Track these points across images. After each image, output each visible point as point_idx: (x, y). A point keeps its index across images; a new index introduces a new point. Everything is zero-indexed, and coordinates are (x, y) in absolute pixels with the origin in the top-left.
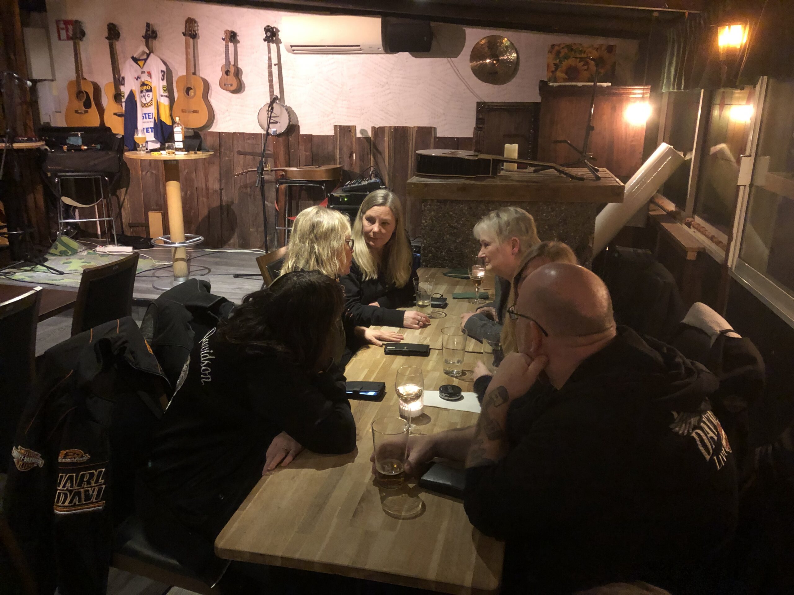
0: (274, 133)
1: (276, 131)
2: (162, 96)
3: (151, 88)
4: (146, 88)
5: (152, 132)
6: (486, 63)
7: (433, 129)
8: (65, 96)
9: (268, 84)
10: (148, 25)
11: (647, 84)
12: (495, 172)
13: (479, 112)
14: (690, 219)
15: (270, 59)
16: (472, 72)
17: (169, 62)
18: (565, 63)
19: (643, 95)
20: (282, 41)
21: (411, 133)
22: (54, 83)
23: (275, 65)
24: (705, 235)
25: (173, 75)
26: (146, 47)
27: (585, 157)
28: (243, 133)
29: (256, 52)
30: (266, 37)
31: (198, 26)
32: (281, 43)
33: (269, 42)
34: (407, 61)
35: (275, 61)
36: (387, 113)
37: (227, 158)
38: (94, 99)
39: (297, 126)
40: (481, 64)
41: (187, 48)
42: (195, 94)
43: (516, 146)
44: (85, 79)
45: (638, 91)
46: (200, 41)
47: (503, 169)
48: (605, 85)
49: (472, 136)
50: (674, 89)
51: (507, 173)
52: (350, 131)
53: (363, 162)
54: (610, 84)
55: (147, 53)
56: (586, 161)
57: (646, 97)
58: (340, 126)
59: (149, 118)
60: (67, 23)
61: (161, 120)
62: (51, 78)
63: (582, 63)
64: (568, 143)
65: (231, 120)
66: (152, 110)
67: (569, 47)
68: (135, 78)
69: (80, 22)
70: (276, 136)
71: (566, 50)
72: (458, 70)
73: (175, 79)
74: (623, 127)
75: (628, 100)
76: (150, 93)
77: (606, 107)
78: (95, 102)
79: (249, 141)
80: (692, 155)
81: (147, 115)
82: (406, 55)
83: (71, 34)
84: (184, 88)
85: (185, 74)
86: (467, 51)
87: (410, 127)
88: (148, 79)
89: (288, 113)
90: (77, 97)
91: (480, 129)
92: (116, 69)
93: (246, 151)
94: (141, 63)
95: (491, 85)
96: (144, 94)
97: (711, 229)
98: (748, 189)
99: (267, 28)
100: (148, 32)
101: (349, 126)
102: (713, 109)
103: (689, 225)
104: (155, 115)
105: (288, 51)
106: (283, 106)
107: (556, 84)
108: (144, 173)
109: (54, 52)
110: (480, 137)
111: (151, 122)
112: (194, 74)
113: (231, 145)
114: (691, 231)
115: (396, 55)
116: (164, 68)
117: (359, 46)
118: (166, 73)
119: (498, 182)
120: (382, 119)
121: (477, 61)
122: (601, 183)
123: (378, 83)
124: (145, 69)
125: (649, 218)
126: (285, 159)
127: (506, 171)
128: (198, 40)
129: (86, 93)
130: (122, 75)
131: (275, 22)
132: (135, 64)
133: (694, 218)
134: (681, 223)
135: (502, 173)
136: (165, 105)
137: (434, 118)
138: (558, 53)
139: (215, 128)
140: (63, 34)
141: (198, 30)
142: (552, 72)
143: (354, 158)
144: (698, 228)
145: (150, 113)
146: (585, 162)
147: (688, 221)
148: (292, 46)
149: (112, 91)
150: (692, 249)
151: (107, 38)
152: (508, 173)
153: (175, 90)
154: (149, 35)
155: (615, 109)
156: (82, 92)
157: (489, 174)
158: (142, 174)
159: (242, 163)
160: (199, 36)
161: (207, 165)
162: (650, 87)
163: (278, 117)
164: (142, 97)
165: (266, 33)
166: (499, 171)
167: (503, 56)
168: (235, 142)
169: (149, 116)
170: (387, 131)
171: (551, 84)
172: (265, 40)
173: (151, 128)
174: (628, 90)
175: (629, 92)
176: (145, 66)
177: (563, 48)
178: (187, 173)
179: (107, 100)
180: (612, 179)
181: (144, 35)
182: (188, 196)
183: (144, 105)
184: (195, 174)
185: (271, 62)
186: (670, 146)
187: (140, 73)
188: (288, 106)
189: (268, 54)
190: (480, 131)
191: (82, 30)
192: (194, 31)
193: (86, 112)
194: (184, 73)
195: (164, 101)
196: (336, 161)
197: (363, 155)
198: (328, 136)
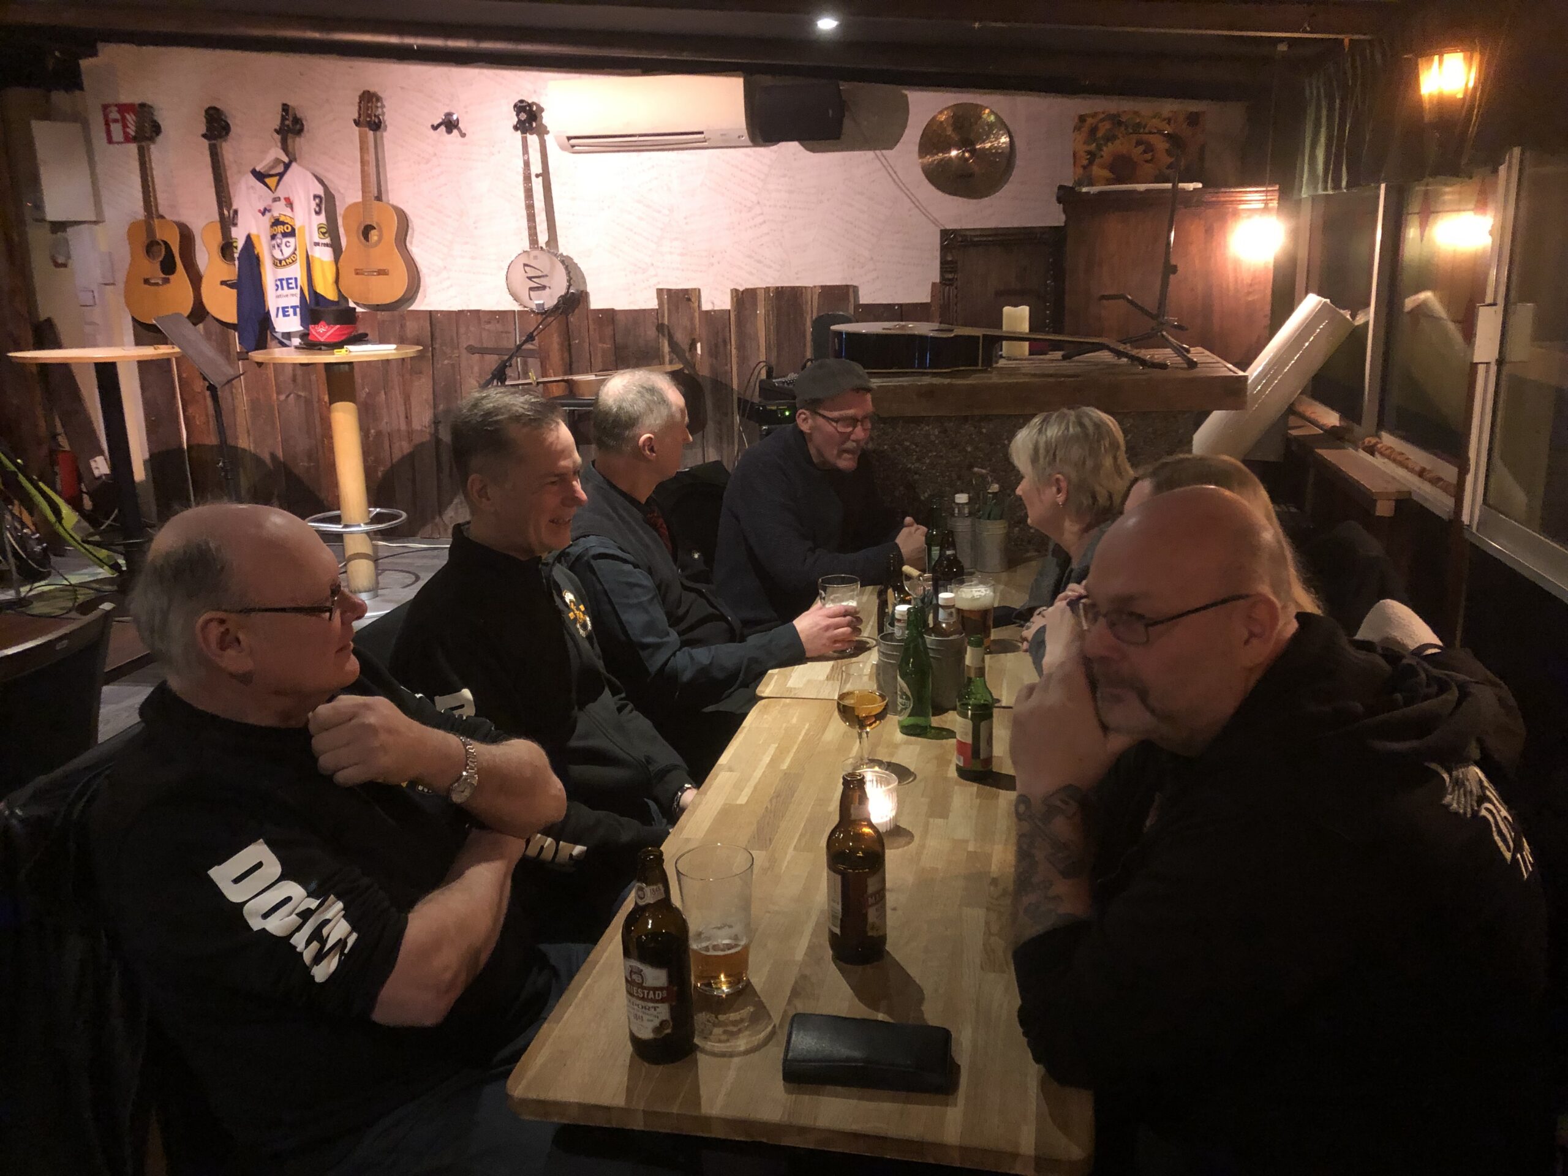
0: (538, 309)
1: (543, 304)
2: (317, 244)
3: (293, 230)
4: (282, 229)
5: (295, 314)
6: (951, 158)
7: (851, 290)
8: (124, 253)
9: (524, 213)
10: (285, 108)
11: (1271, 184)
12: (989, 360)
13: (944, 249)
14: (1373, 440)
15: (527, 164)
16: (923, 177)
17: (329, 178)
18: (1108, 150)
19: (1266, 204)
20: (548, 129)
21: (809, 297)
22: (97, 228)
23: (537, 176)
24: (1407, 468)
25: (337, 203)
26: (281, 151)
27: (1162, 324)
28: (478, 311)
29: (499, 152)
30: (518, 123)
31: (383, 106)
32: (547, 132)
33: (524, 132)
34: (795, 159)
35: (536, 168)
36: (759, 262)
37: (446, 362)
38: (180, 254)
39: (584, 295)
40: (942, 160)
41: (363, 149)
42: (380, 240)
43: (1024, 310)
44: (162, 217)
45: (1253, 198)
46: (386, 135)
47: (1001, 357)
48: (1191, 186)
49: (929, 300)
50: (1325, 189)
51: (1010, 362)
52: (689, 300)
53: (716, 358)
54: (1200, 185)
55: (284, 162)
56: (1164, 333)
57: (1272, 208)
58: (669, 291)
59: (289, 288)
60: (123, 109)
61: (316, 293)
62: (94, 219)
63: (1141, 148)
64: (1128, 299)
65: (451, 286)
66: (296, 271)
67: (1116, 120)
68: (260, 211)
69: (151, 107)
70: (542, 314)
71: (1107, 125)
72: (895, 173)
73: (340, 211)
74: (1230, 267)
75: (1236, 214)
76: (292, 240)
77: (1195, 229)
78: (183, 262)
79: (487, 327)
80: (1368, 316)
81: (284, 283)
82: (794, 146)
83: (132, 131)
84: (358, 228)
85: (360, 199)
86: (912, 135)
87: (806, 287)
88: (288, 212)
89: (567, 268)
90: (148, 252)
91: (947, 282)
92: (223, 197)
93: (485, 346)
94: (272, 182)
95: (960, 199)
96: (279, 241)
97: (1419, 457)
98: (1494, 368)
99: (519, 104)
100: (287, 122)
101: (687, 290)
102: (1406, 226)
103: (1371, 450)
104: (303, 281)
105: (563, 148)
106: (556, 255)
107: (1094, 190)
108: (282, 397)
109: (100, 169)
110: (949, 297)
111: (293, 295)
112: (379, 198)
113: (455, 336)
114: (1378, 461)
115: (775, 148)
116: (320, 191)
117: (701, 133)
118: (324, 201)
119: (994, 379)
120: (751, 273)
121: (933, 154)
122: (1199, 372)
123: (741, 204)
124: (281, 192)
125: (1289, 441)
126: (563, 359)
127: (1009, 359)
128: (385, 134)
129: (165, 243)
130: (234, 207)
131: (535, 92)
132: (259, 185)
133: (1380, 437)
134: (1356, 449)
135: (1002, 363)
136: (322, 262)
137: (853, 268)
138: (1093, 130)
139: (422, 304)
140: (116, 129)
141: (383, 114)
142: (1084, 167)
143: (699, 351)
144: (1390, 455)
145: (291, 279)
146: (1163, 336)
147: (1370, 442)
148: (569, 138)
149: (217, 239)
150: (1386, 496)
151: (204, 136)
152: (1013, 364)
153: (341, 231)
154: (288, 126)
155: (1213, 231)
156: (158, 243)
157: (977, 365)
158: (278, 399)
159: (476, 369)
160: (386, 126)
161: (407, 376)
162: (1277, 187)
163: (547, 276)
164: (274, 247)
165: (518, 115)
166: (994, 359)
167: (983, 142)
168: (462, 330)
169: (288, 284)
170: (761, 296)
171: (1084, 190)
172: (516, 128)
173: (294, 307)
174: (1234, 194)
175: (1238, 199)
176: (279, 188)
177: (1102, 120)
178: (368, 394)
179: (206, 257)
180: (1220, 365)
181: (278, 128)
182: (371, 439)
183: (278, 263)
184: (383, 396)
185: (529, 170)
186: (1324, 300)
187: (269, 202)
188: (565, 254)
189: (524, 154)
190: (947, 285)
191: (155, 122)
192: (375, 116)
193: (166, 281)
194: (357, 197)
195: (323, 255)
196: (663, 357)
197: (716, 345)
198: (644, 310)
